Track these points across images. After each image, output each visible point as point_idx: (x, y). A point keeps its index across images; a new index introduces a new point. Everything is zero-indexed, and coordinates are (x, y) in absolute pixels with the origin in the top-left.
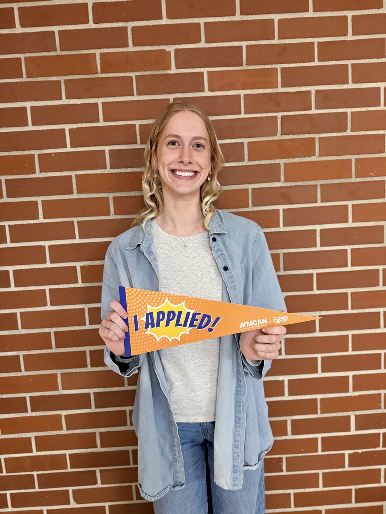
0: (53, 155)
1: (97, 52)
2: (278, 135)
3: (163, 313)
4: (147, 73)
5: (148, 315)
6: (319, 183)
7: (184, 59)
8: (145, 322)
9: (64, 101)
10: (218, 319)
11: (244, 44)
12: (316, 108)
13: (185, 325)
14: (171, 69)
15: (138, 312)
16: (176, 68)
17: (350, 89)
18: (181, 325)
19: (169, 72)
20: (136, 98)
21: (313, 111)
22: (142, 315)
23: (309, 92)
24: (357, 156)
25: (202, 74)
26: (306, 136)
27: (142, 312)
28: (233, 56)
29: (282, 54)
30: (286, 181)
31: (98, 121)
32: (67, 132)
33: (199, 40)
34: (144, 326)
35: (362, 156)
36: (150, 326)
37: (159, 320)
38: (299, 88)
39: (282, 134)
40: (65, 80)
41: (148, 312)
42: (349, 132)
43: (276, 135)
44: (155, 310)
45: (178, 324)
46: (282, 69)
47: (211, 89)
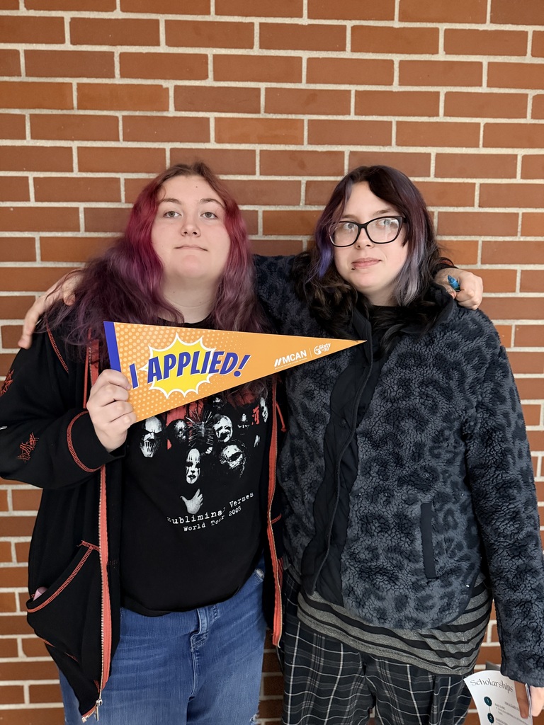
0: (12, 209)
1: (75, 81)
2: (301, 204)
4: (137, 113)
7: (187, 99)
9: (29, 142)
11: (263, 86)
14: (168, 110)
16: (176, 110)
17: (393, 153)
19: (165, 114)
20: (122, 144)
23: (342, 153)
25: (208, 119)
28: (247, 100)
29: (310, 101)
31: (71, 170)
32: (31, 182)
33: (206, 77)
38: (329, 146)
39: (306, 204)
40: (31, 115)
43: (299, 205)
46: (310, 121)
47: (218, 140)
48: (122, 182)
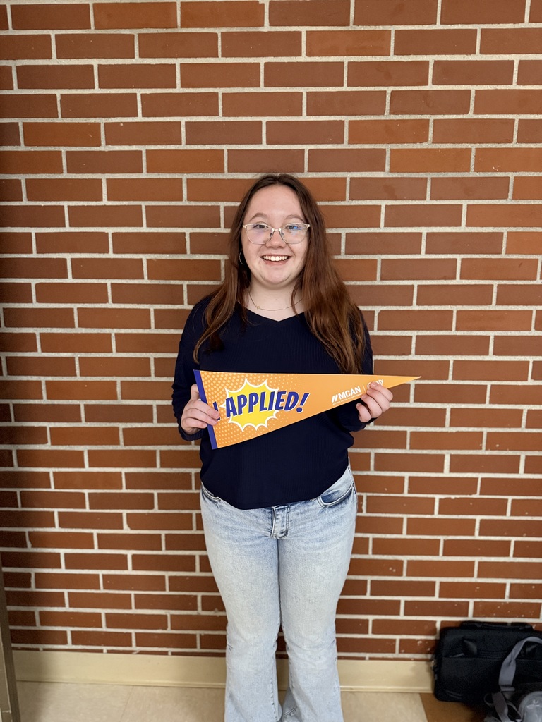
0: (122, 124)
2: (386, 114)
3: (244, 397)
4: (235, 30)
5: (228, 400)
6: (430, 175)
7: (280, 14)
8: (225, 410)
9: (137, 60)
10: (306, 395)
12: (434, 83)
13: (270, 408)
14: (263, 26)
15: (217, 399)
16: (270, 25)
17: (477, 61)
18: (266, 409)
19: (260, 29)
20: (221, 60)
21: (430, 87)
22: (222, 402)
23: (427, 63)
24: (478, 146)
25: (300, 33)
26: (419, 117)
27: (221, 397)
28: (338, 13)
29: (397, 12)
30: (391, 171)
31: (175, 86)
32: (139, 98)
34: (225, 414)
35: (484, 146)
36: (232, 413)
37: (241, 406)
38: (415, 56)
39: (390, 114)
40: (139, 34)
41: (227, 398)
42: (471, 115)
43: (383, 114)
44: (234, 394)
45: (262, 408)
46: (397, 32)
47: (309, 54)
48: (220, 96)
